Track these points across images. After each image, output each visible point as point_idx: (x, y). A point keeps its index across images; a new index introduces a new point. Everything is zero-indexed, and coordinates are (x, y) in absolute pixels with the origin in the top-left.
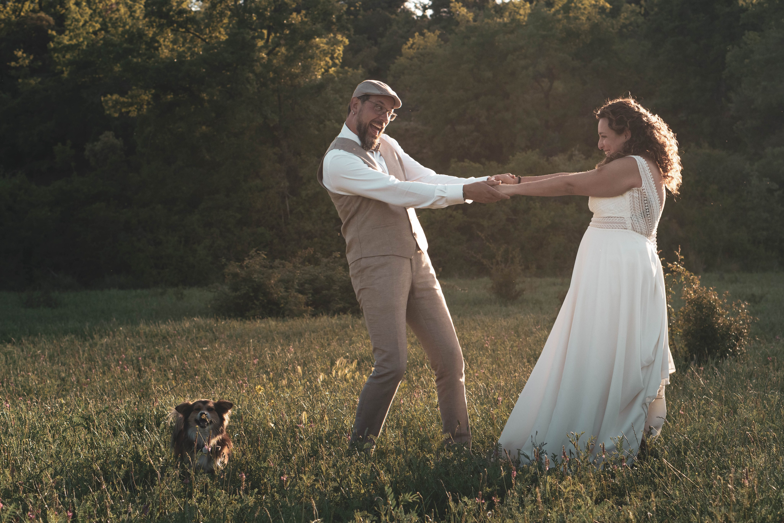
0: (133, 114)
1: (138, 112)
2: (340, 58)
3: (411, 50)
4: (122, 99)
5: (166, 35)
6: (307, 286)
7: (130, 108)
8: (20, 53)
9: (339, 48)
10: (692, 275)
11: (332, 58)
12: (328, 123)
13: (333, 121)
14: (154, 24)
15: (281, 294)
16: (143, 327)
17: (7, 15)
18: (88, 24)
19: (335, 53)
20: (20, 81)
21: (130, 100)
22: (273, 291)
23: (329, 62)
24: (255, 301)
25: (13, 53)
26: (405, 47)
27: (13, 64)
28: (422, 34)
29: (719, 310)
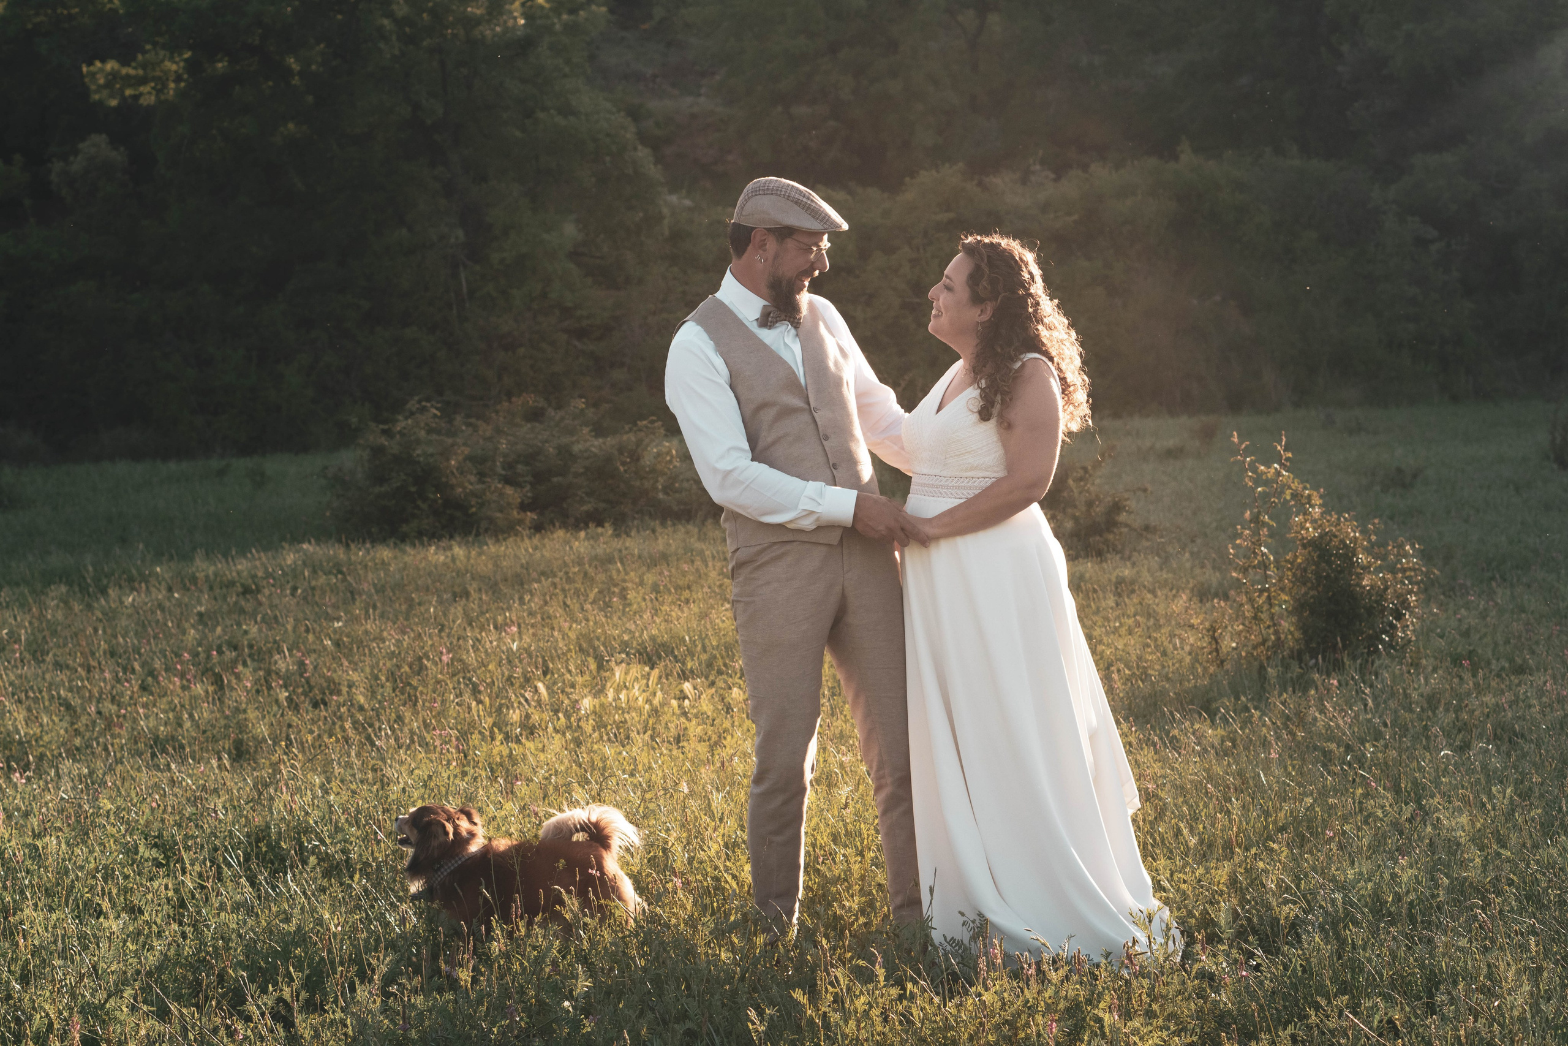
0: (148, 100)
1: (157, 95)
4: (125, 70)
6: (520, 468)
7: (142, 89)
10: (1305, 488)
12: (541, 115)
13: (552, 111)
15: (470, 487)
16: (203, 567)
21: (141, 72)
22: (453, 481)
24: (419, 503)
29: (1362, 558)
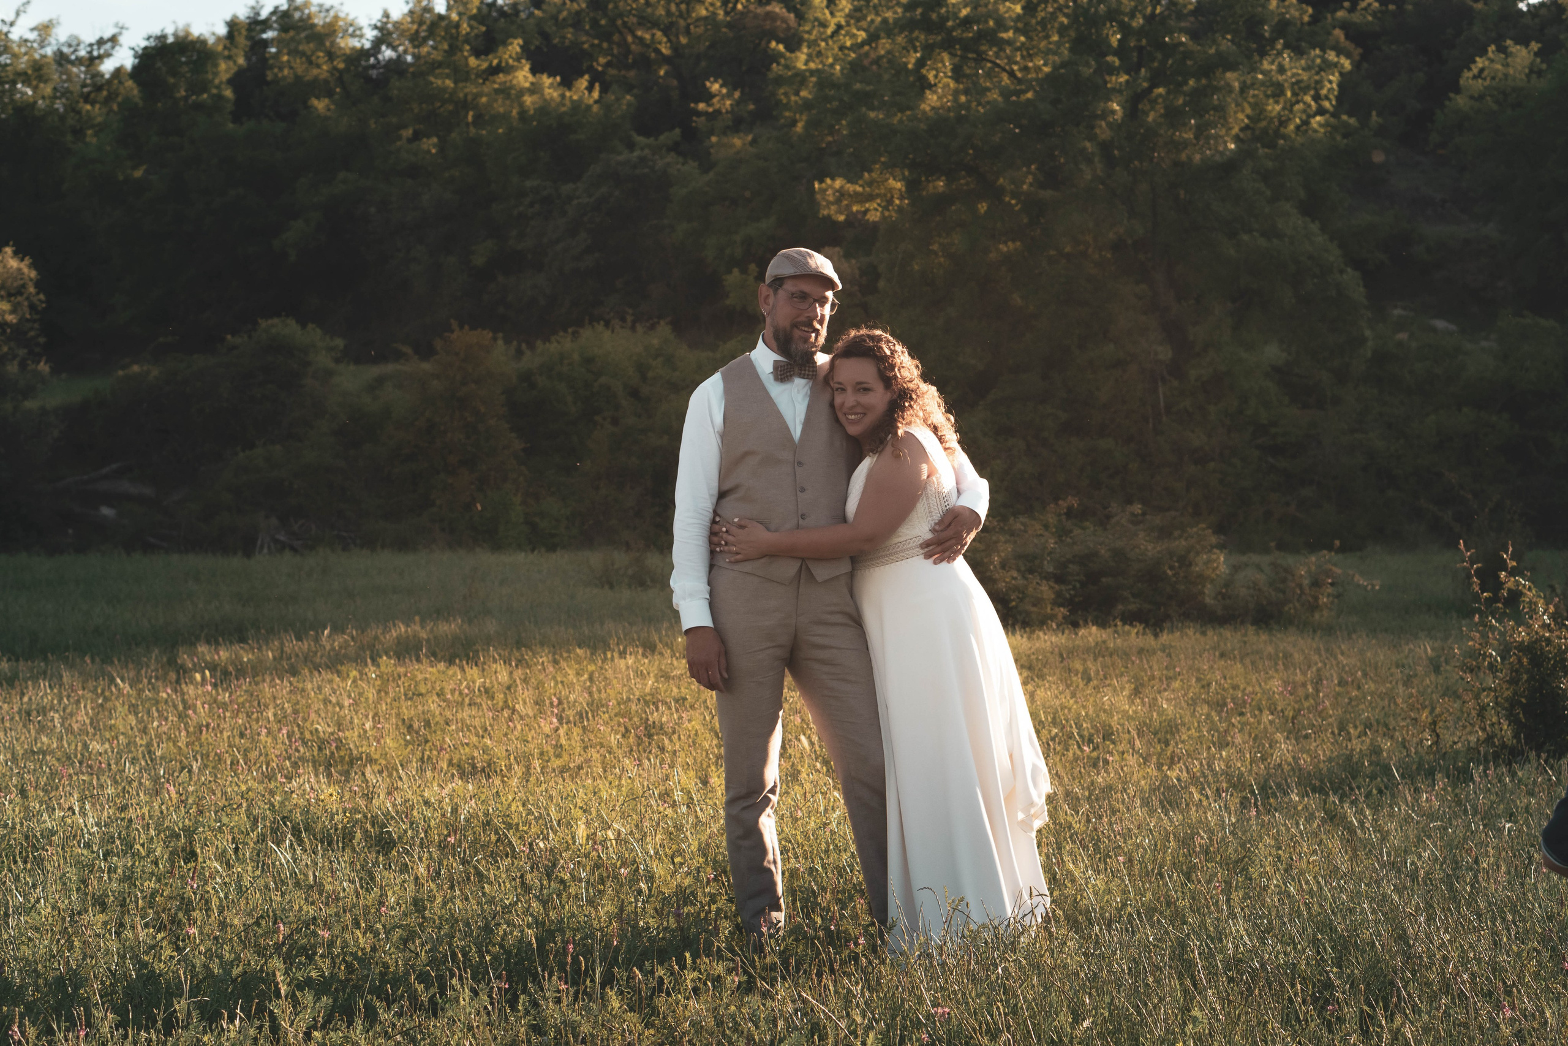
0: (874, 216)
1: (883, 212)
2: (1331, 96)
3: (1480, 81)
4: (851, 188)
5: (940, 65)
6: (1072, 568)
7: (868, 205)
8: (716, 87)
9: (1331, 77)
11: (1317, 98)
13: (1256, 233)
14: (918, 44)
17: (711, 9)
18: (843, 32)
19: (1322, 88)
20: (714, 139)
21: (867, 190)
22: (997, 576)
23: (1309, 106)
25: (704, 85)
26: (1467, 74)
27: (702, 106)
28: (1502, 49)
